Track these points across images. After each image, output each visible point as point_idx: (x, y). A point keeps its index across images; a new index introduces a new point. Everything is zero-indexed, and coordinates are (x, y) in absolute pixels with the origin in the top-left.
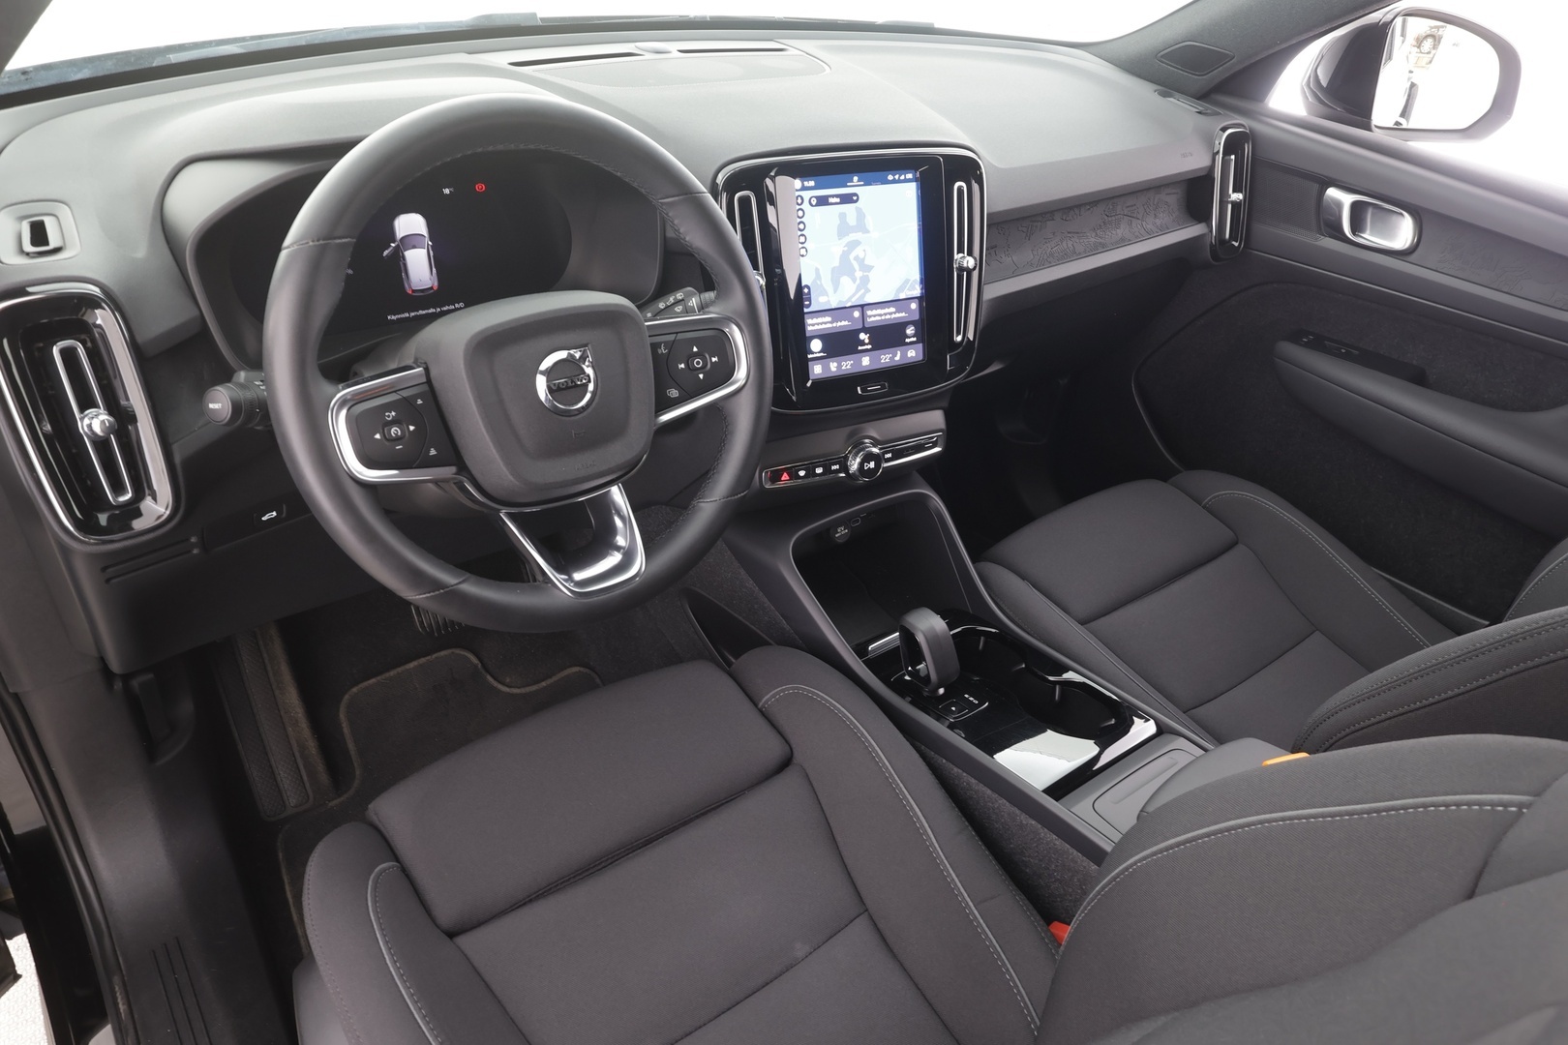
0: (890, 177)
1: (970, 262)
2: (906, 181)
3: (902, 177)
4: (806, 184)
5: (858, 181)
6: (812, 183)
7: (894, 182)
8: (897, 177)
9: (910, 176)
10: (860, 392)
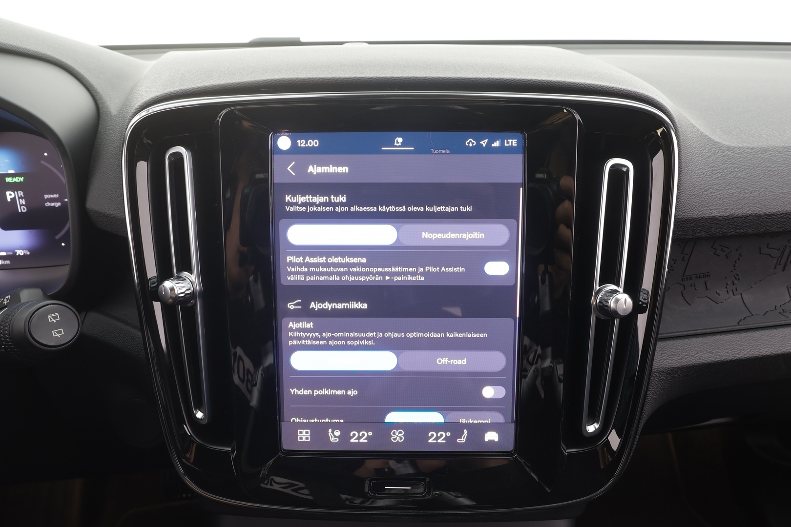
0: (471, 142)
1: (622, 301)
2: (502, 150)
3: (496, 144)
4: (302, 143)
5: (403, 145)
6: (314, 143)
7: (478, 150)
8: (484, 143)
9: (514, 142)
10: (367, 490)
